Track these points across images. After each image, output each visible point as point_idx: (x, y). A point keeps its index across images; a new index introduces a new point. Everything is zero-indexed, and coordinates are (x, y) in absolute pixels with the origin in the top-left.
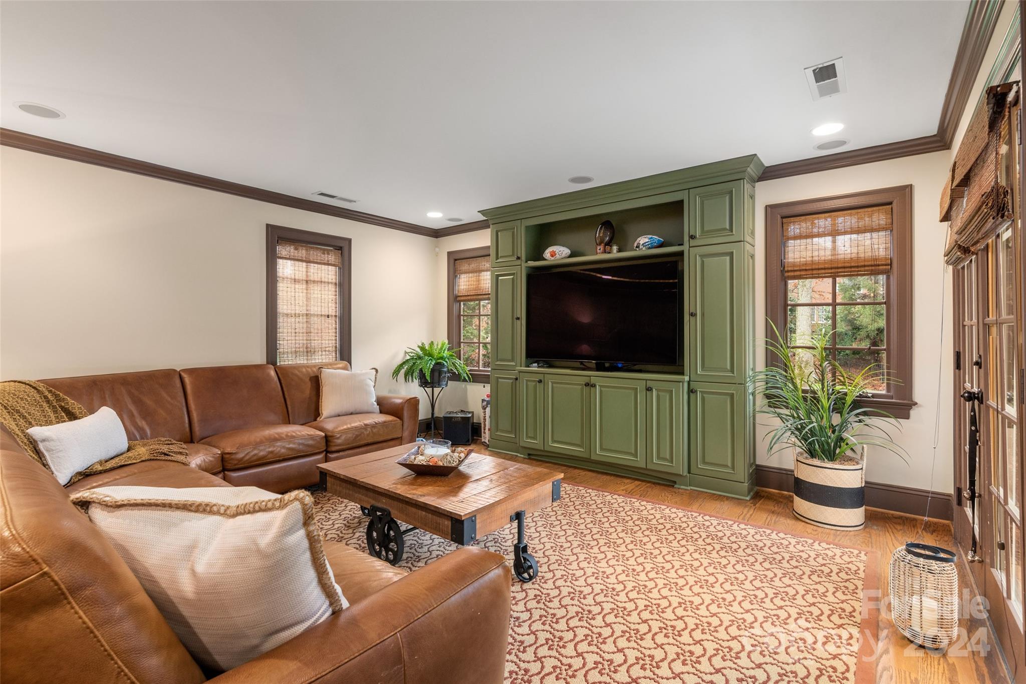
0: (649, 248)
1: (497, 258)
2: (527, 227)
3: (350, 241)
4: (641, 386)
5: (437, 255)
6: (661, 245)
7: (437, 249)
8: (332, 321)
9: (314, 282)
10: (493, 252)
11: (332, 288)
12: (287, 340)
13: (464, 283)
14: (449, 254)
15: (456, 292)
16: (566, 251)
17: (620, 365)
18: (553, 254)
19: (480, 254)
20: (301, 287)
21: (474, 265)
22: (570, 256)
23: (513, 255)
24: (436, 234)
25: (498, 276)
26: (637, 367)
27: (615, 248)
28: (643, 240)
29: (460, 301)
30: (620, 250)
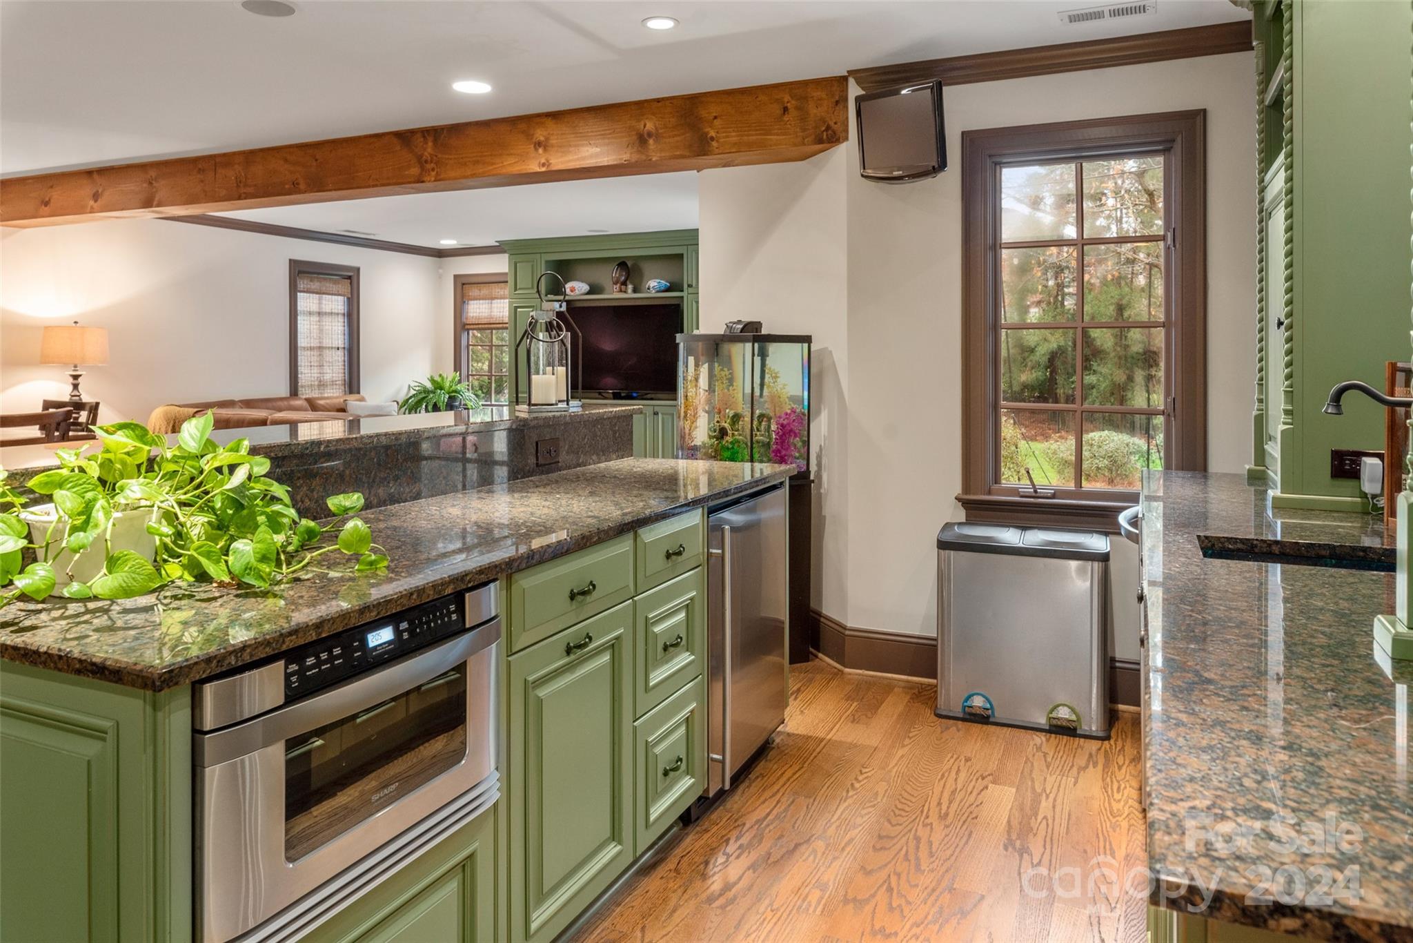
0: (658, 292)
1: (516, 290)
2: (547, 262)
3: (358, 269)
4: (649, 411)
5: (440, 277)
6: (667, 290)
7: (441, 271)
8: (340, 353)
9: (326, 313)
10: (511, 279)
11: (341, 319)
12: (307, 374)
13: (477, 310)
14: (456, 277)
15: (464, 320)
16: (585, 288)
17: (635, 395)
18: (573, 290)
19: (496, 280)
20: (315, 318)
21: (485, 291)
22: (588, 293)
23: (532, 288)
24: (440, 254)
25: (516, 308)
26: (649, 396)
27: (630, 287)
28: (653, 283)
29: (468, 330)
30: (635, 291)
